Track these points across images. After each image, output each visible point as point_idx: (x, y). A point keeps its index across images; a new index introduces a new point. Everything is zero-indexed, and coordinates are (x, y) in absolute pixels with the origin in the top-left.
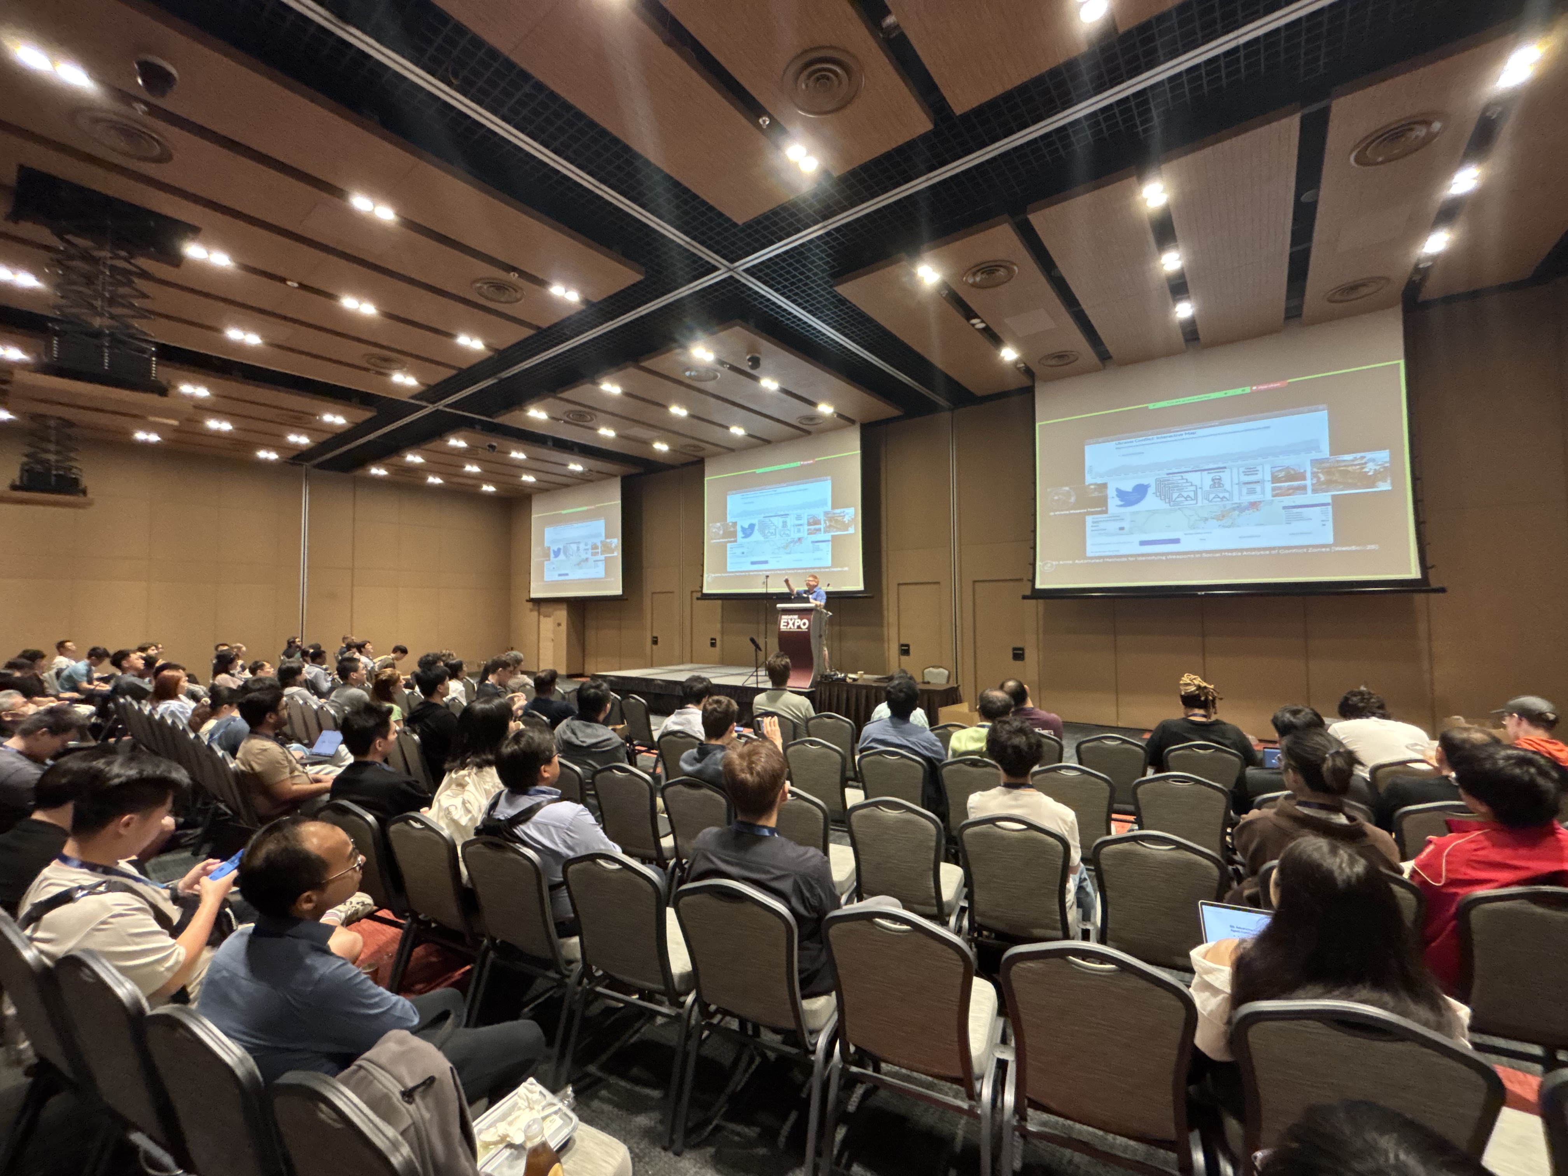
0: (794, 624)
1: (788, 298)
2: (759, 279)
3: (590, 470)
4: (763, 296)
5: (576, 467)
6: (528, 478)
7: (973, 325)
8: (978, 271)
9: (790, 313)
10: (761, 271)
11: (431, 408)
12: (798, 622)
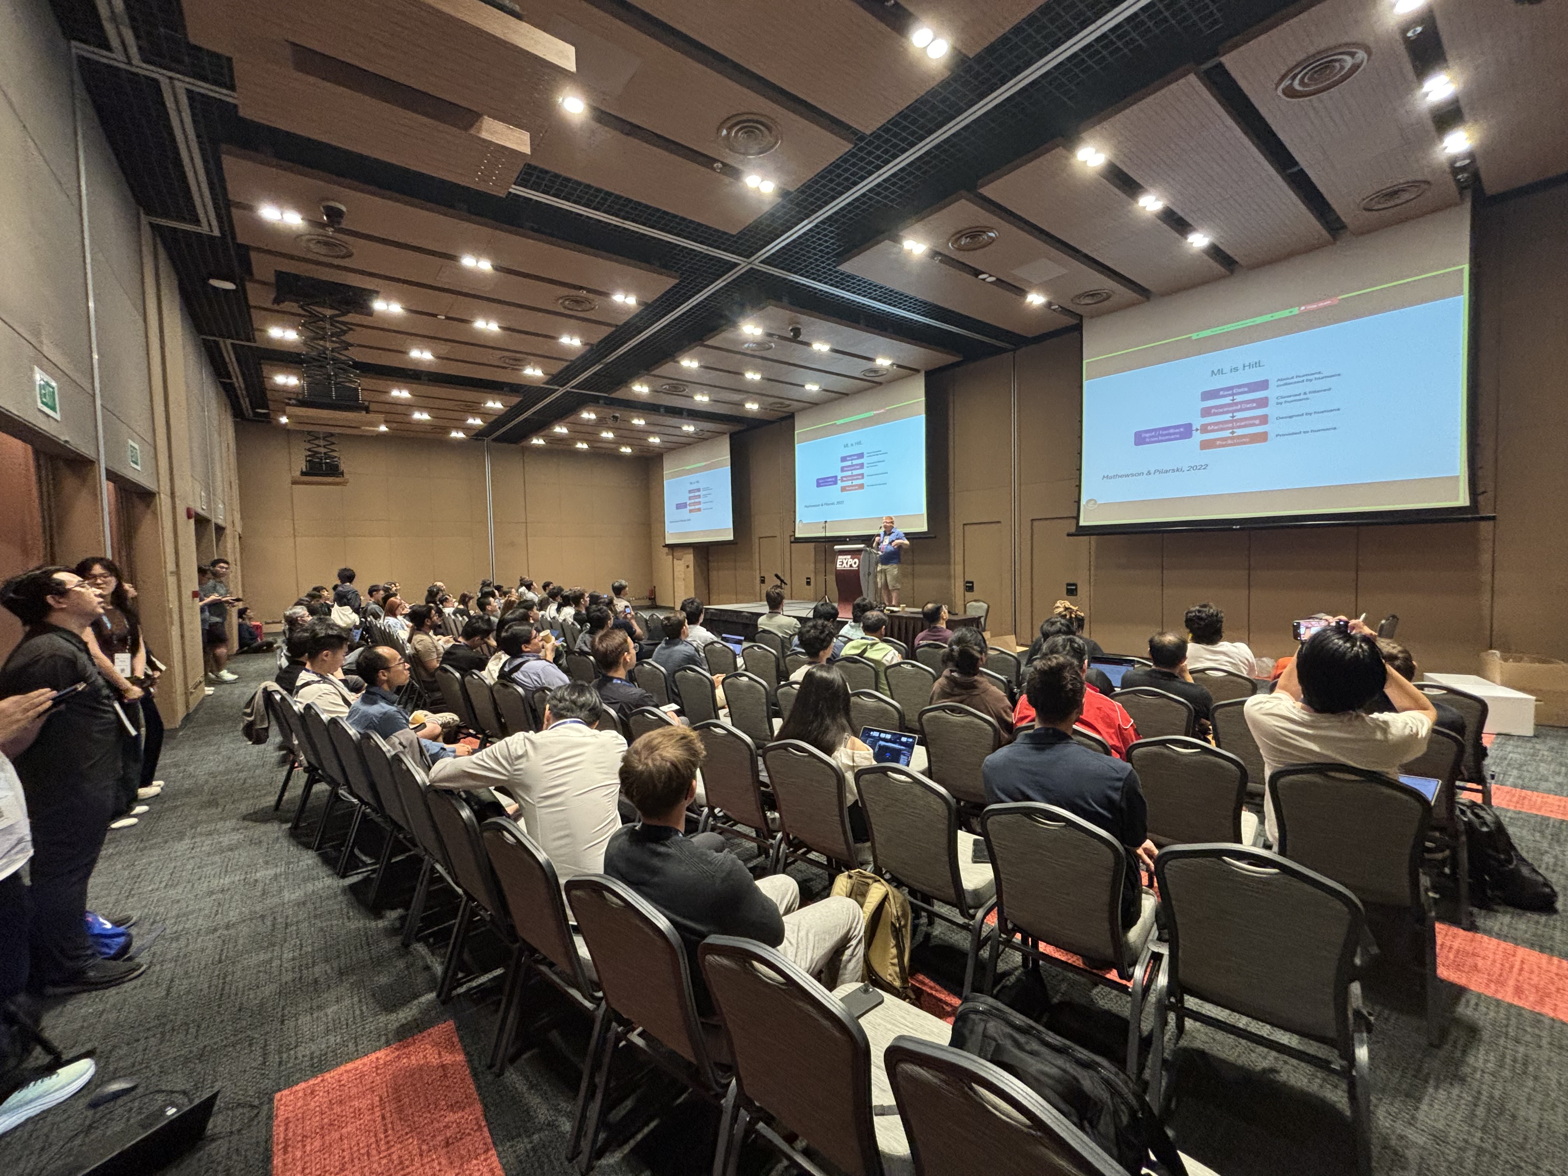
0: (847, 563)
2: (776, 266)
3: (700, 430)
6: (655, 440)
7: (984, 280)
8: (962, 236)
10: (775, 260)
11: (561, 391)
12: (851, 562)
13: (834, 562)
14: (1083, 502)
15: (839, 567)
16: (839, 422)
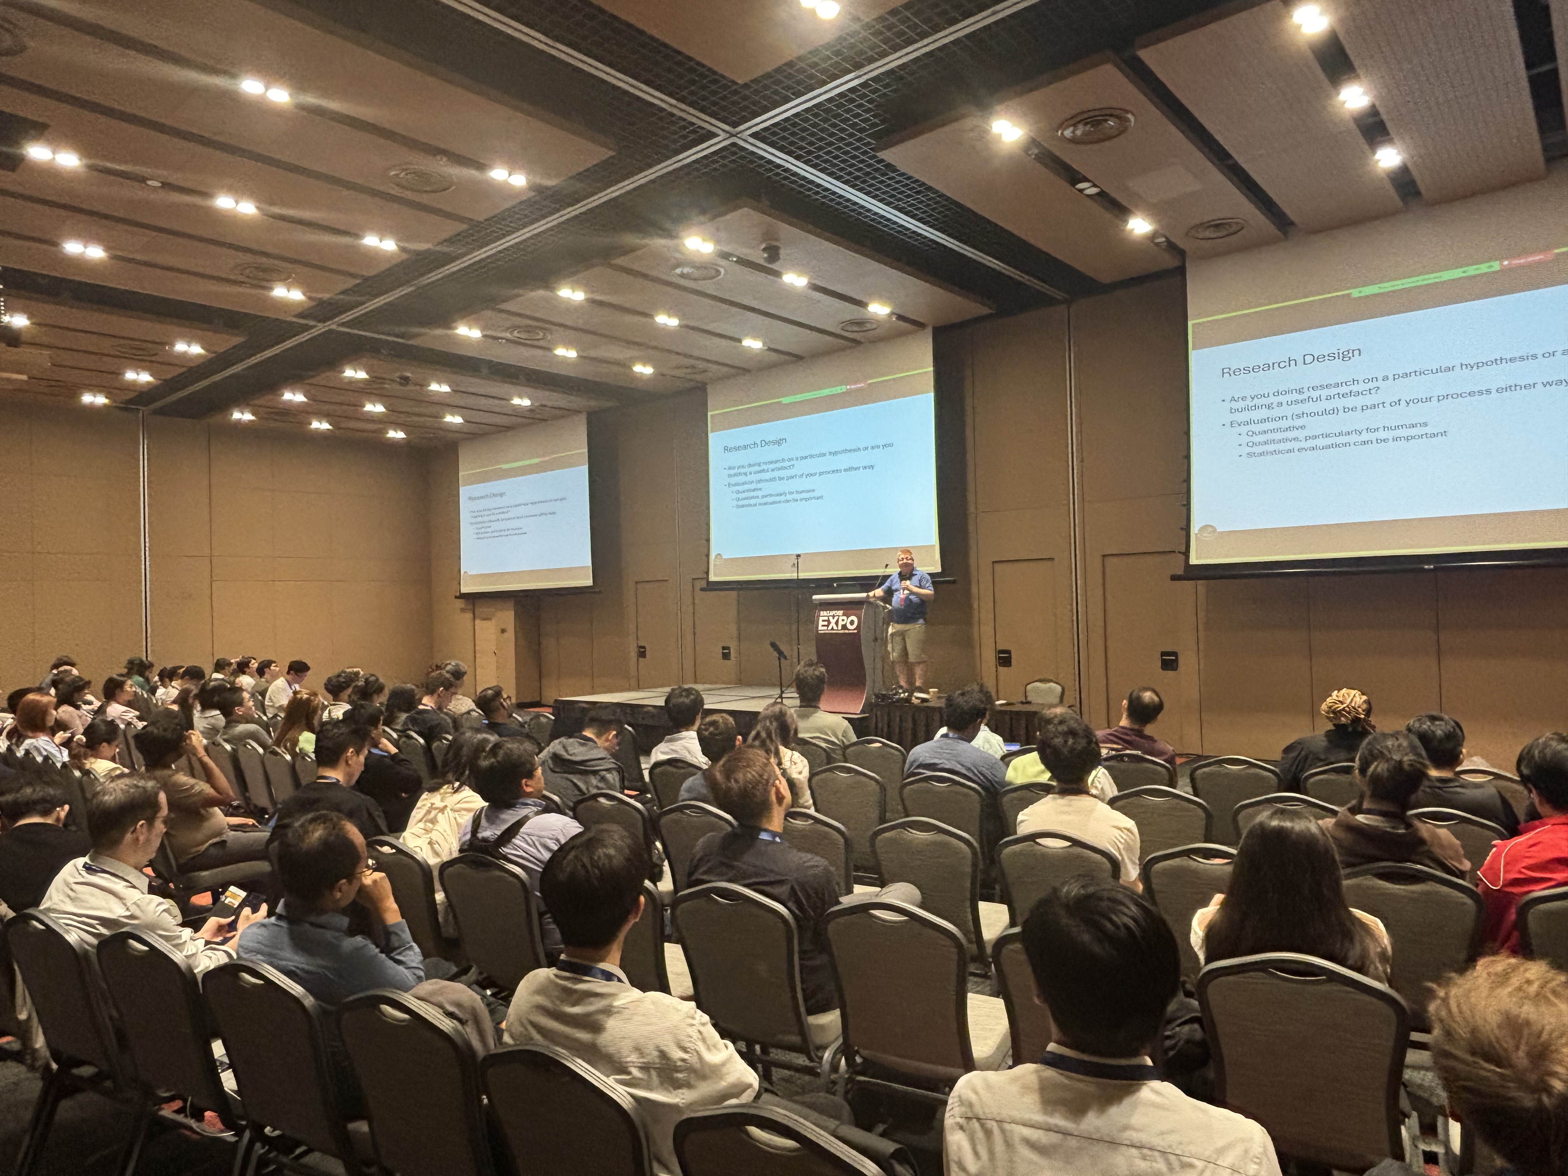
0: (837, 623)
1: (814, 166)
2: (772, 144)
3: (542, 405)
4: (779, 166)
5: (522, 401)
6: (454, 419)
7: (1081, 191)
8: (1079, 122)
9: (819, 186)
10: (774, 134)
11: (321, 328)
12: (844, 620)
13: (814, 621)
14: (1195, 529)
15: (821, 628)
16: (785, 400)
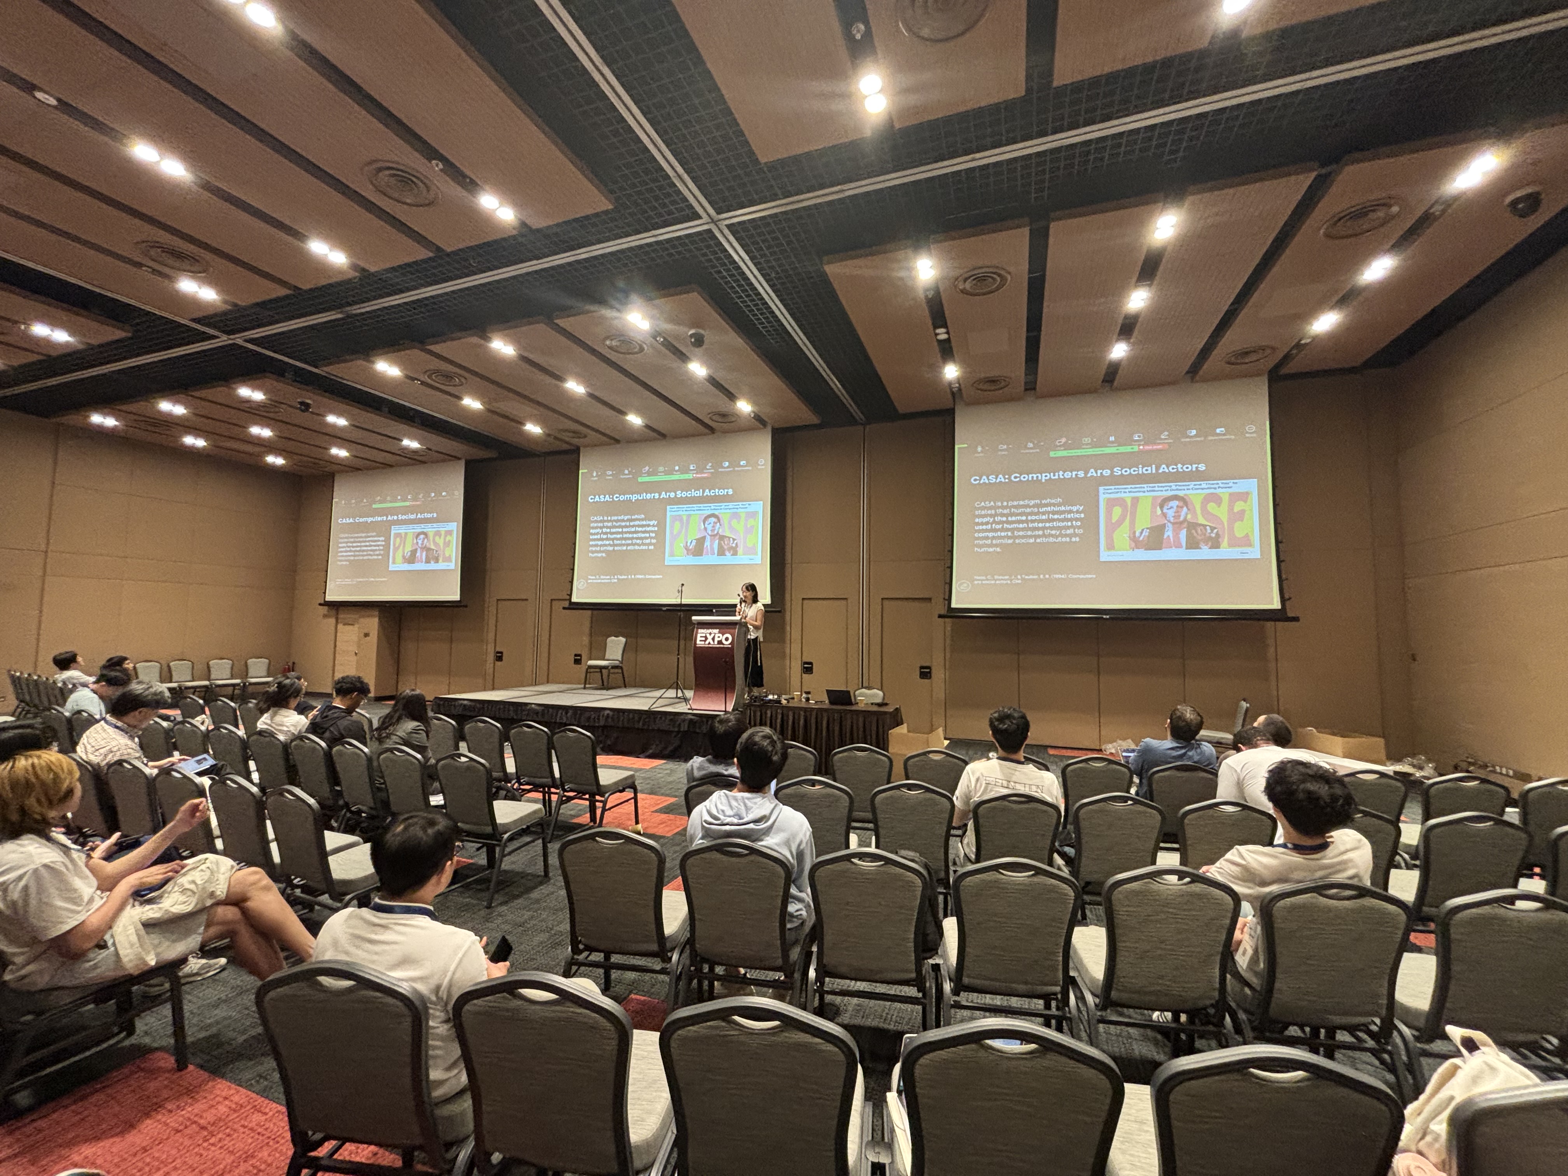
0: (713, 639)
2: (740, 240)
3: (428, 449)
5: (411, 444)
6: (340, 452)
7: (936, 335)
10: (747, 229)
11: (224, 340)
12: (719, 637)
